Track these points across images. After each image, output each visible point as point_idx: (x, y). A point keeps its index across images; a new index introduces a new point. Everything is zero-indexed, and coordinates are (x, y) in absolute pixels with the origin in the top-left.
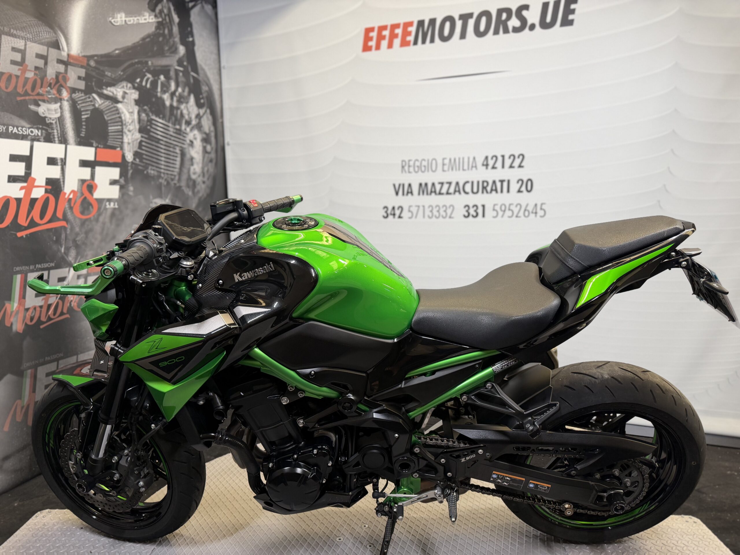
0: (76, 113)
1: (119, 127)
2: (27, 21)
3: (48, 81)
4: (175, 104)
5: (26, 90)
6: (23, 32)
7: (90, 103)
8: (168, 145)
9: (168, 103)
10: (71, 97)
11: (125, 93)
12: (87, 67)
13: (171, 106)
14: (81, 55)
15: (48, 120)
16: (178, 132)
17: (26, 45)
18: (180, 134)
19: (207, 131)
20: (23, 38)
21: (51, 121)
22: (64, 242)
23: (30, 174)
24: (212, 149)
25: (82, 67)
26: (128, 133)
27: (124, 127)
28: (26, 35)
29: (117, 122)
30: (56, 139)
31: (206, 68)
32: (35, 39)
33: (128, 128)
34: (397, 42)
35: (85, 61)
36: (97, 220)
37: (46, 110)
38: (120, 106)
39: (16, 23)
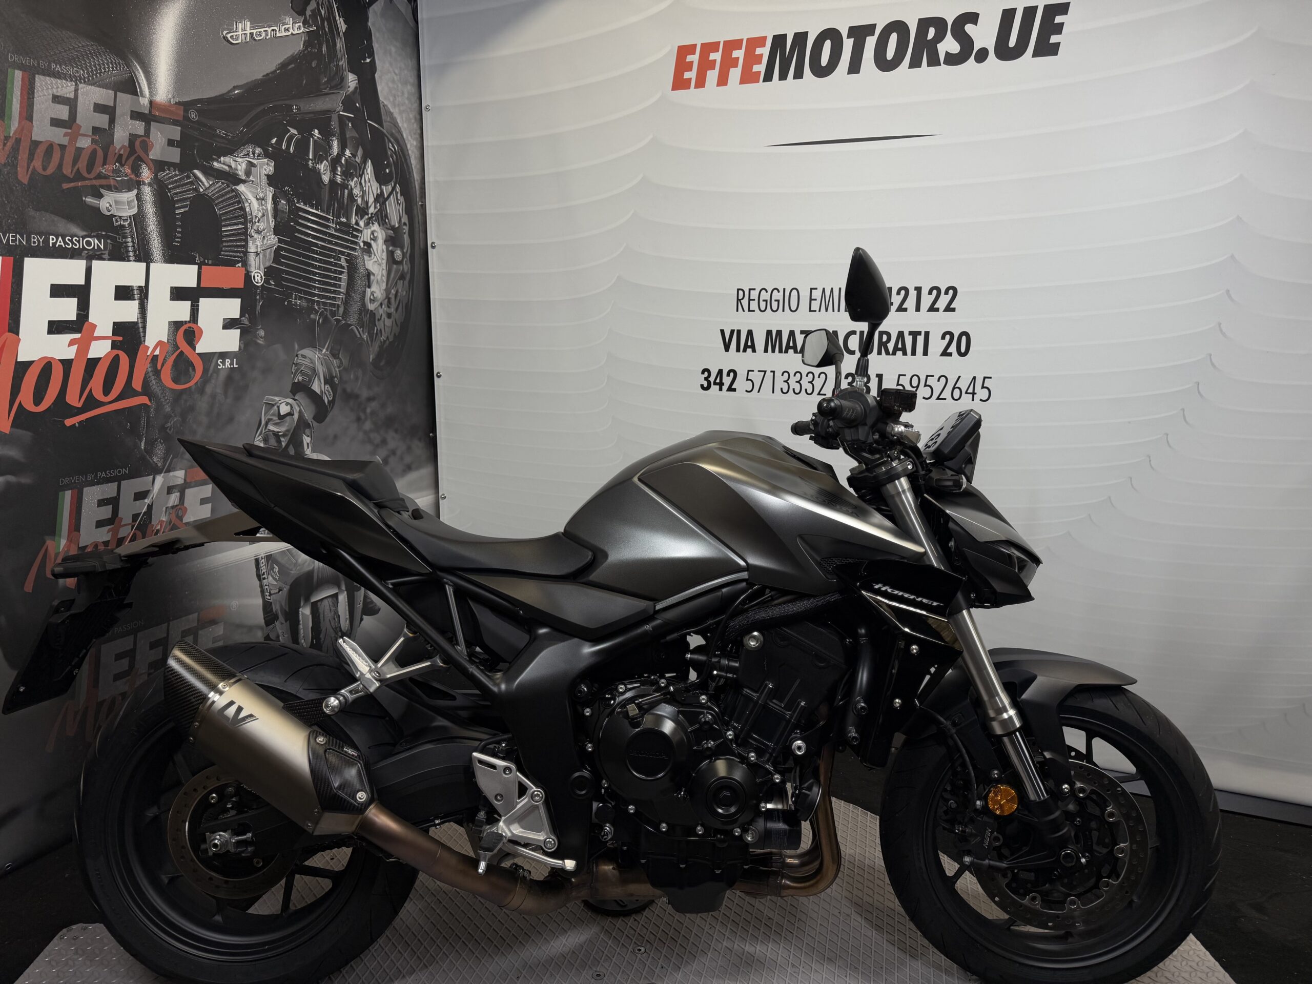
0: (164, 204)
1: (240, 226)
2: (79, 47)
3: (116, 152)
4: (339, 179)
5: (78, 169)
6: (73, 67)
7: (188, 187)
8: (326, 252)
9: (326, 178)
10: (156, 176)
11: (251, 164)
12: (184, 123)
13: (332, 181)
14: (172, 103)
15: (117, 221)
16: (343, 228)
17: (76, 90)
18: (348, 233)
19: (395, 223)
20: (71, 78)
21: (122, 223)
22: (144, 432)
23: (86, 317)
24: (404, 254)
25: (175, 123)
26: (256, 236)
27: (249, 225)
28: (78, 72)
29: (236, 218)
30: (131, 254)
31: (395, 112)
32: (93, 78)
33: (255, 227)
34: (735, 74)
35: (181, 112)
36: (201, 390)
37: (113, 205)
38: (241, 188)
39: (60, 52)
